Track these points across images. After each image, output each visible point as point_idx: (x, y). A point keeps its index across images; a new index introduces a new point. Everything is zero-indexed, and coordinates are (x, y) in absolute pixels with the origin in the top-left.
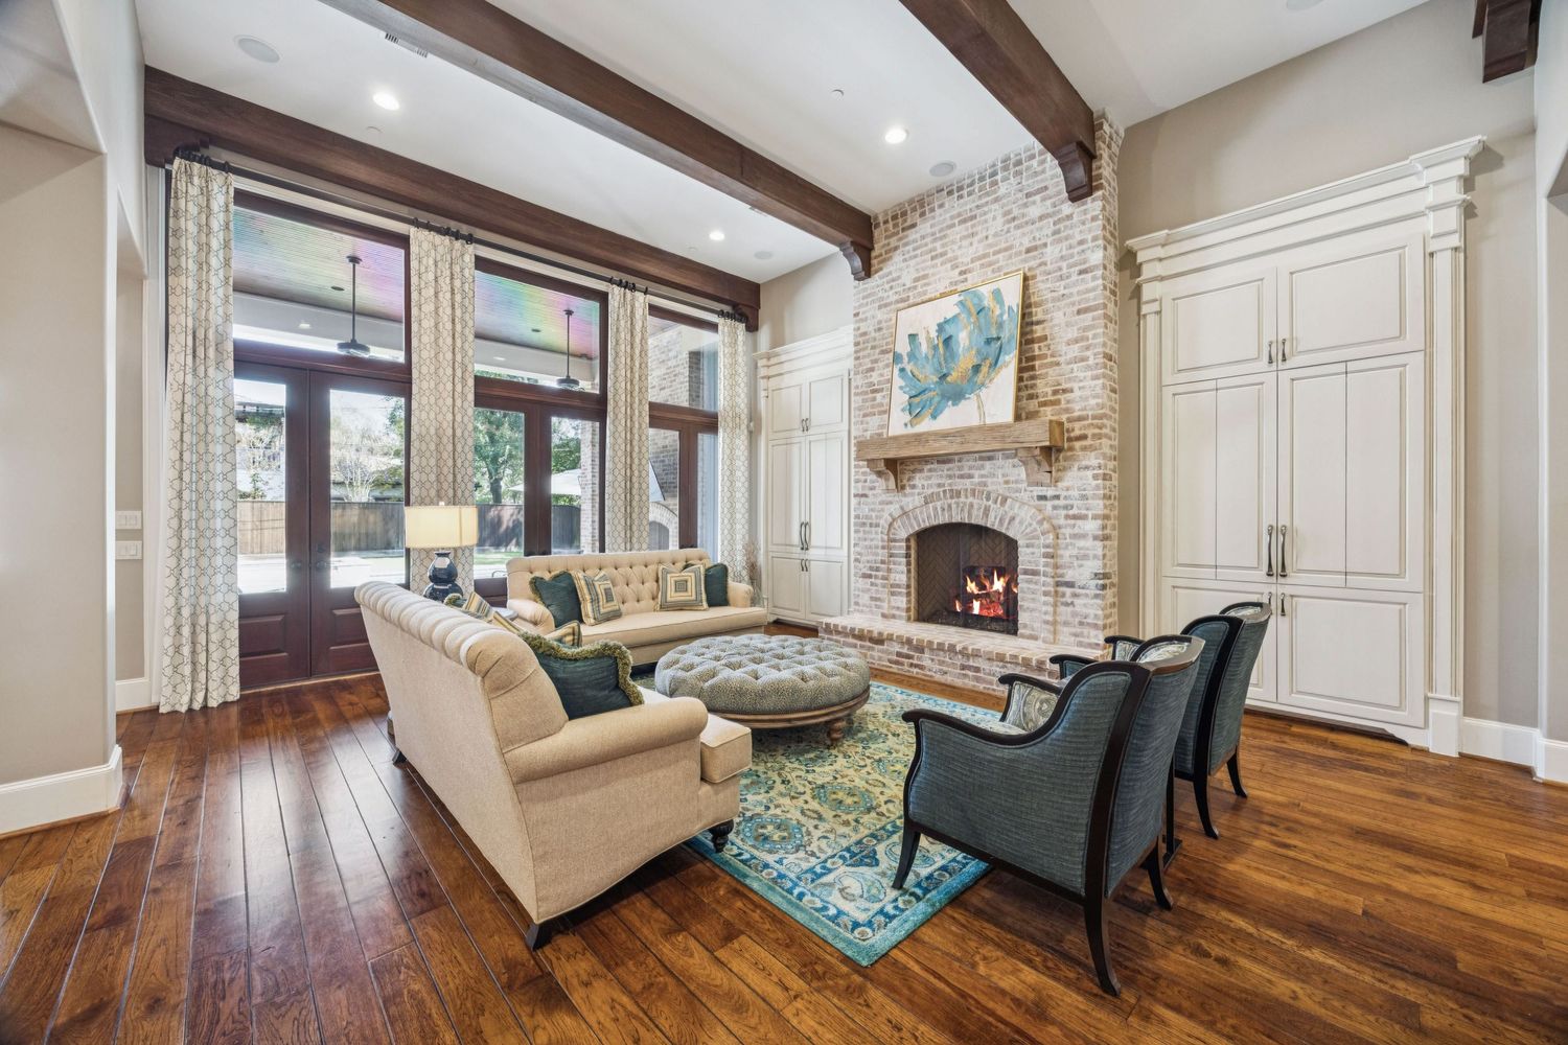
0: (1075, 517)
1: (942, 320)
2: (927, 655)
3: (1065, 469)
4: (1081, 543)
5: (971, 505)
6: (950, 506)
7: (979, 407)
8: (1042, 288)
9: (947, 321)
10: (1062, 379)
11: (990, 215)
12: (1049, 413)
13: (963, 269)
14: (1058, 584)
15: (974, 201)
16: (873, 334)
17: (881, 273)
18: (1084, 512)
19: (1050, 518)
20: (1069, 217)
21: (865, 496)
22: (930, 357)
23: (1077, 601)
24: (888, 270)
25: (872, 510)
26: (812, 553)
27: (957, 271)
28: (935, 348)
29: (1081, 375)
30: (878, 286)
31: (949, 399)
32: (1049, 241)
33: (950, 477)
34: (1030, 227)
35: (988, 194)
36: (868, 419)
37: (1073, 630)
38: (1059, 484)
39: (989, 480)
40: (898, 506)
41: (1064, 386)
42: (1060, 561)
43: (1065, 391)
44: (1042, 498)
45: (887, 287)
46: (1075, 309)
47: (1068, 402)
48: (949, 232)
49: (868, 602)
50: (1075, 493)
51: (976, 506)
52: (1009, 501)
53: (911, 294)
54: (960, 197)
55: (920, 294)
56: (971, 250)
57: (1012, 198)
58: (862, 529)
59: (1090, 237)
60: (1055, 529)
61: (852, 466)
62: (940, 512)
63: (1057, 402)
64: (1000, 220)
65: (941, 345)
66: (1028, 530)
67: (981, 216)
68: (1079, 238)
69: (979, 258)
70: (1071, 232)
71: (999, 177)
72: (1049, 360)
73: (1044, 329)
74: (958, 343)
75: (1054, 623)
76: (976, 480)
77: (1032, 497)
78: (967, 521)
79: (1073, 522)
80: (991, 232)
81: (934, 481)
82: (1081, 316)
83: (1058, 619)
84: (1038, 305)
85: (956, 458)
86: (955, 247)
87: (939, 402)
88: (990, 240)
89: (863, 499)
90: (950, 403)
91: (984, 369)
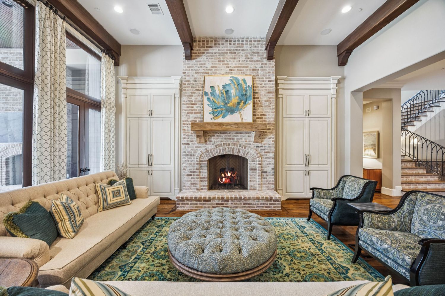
0: (267, 152)
1: (224, 84)
2: (230, 202)
3: (264, 138)
4: (269, 160)
5: (234, 149)
6: (225, 149)
7: (240, 116)
8: (258, 82)
9: (226, 85)
10: (263, 111)
11: (241, 54)
12: (259, 121)
13: (231, 69)
14: (262, 172)
15: (235, 47)
16: (192, 82)
17: (196, 60)
18: (269, 151)
19: (260, 153)
20: (266, 64)
21: (189, 144)
22: (220, 96)
23: (268, 177)
24: (199, 60)
25: (192, 150)
26: (154, 167)
27: (228, 69)
28: (222, 93)
29: (269, 111)
30: (195, 64)
31: (229, 112)
32: (260, 69)
33: (226, 139)
34: (253, 63)
35: (240, 47)
36: (190, 114)
37: (267, 186)
38: (262, 143)
39: (240, 140)
40: (204, 148)
41: (264, 113)
42: (263, 166)
43: (264, 115)
44: (257, 147)
45: (199, 66)
46: (267, 91)
47: (265, 118)
48: (225, 54)
49: (190, 185)
50: (267, 145)
51: (235, 149)
52: (247, 147)
53: (210, 71)
54: (230, 44)
55: (214, 73)
56: (234, 63)
57: (248, 51)
58: (187, 157)
59: (271, 72)
60: (261, 156)
61: (182, 132)
62: (222, 151)
63: (262, 118)
64: (244, 57)
65: (224, 93)
66: (253, 157)
67: (237, 53)
68: (268, 71)
69: (237, 67)
70: (266, 68)
71: (244, 43)
72: (259, 105)
73: (258, 95)
74: (231, 93)
75: (261, 184)
76: (235, 140)
77: (254, 146)
78: (232, 154)
79: (266, 154)
80: (241, 60)
81: (219, 140)
82: (269, 94)
83: (262, 183)
84: (256, 87)
85: (228, 132)
86: (228, 60)
87: (225, 112)
88: (241, 62)
89: (187, 146)
90: (229, 113)
91: (242, 104)
